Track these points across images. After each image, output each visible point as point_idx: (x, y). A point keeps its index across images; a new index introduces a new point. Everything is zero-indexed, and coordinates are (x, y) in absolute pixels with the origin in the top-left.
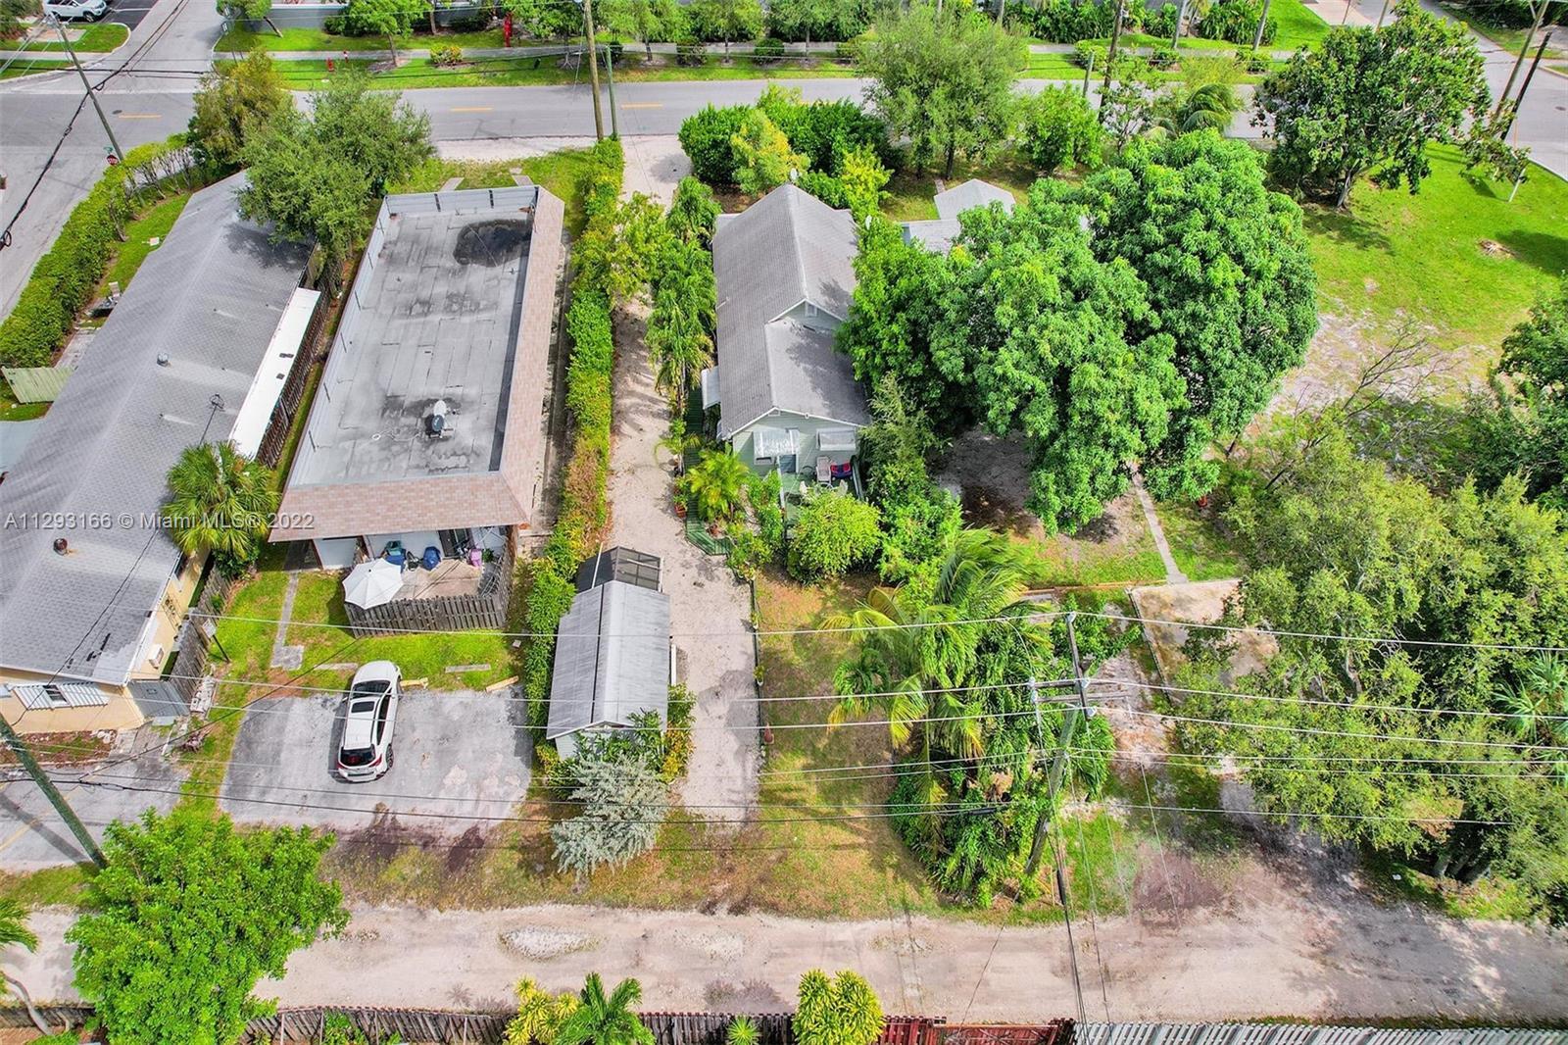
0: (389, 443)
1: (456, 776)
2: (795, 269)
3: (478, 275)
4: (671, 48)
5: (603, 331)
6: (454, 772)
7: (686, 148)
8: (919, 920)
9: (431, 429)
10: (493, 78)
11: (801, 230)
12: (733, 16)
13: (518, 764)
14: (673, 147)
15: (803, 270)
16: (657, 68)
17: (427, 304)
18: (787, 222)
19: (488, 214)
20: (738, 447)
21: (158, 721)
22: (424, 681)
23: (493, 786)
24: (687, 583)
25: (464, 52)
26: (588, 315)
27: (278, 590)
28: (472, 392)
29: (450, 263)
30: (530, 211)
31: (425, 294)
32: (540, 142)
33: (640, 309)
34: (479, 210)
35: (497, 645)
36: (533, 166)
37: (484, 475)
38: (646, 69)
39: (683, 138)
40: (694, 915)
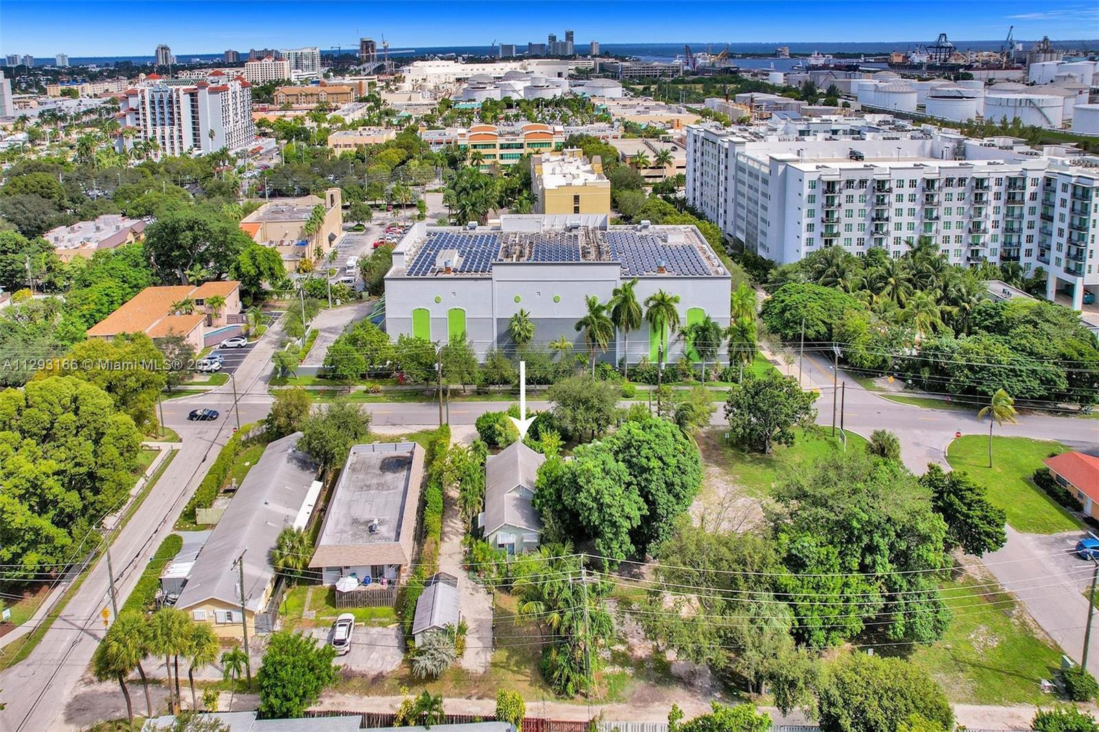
0: (354, 535)
1: (374, 655)
2: (517, 474)
3: (389, 477)
4: (474, 387)
5: (439, 498)
6: (374, 654)
7: (478, 429)
8: (548, 703)
9: (371, 530)
10: (393, 399)
11: (520, 459)
12: (502, 374)
13: (398, 652)
14: (473, 430)
15: (520, 474)
16: (467, 396)
17: (369, 487)
18: (516, 457)
19: (394, 454)
20: (491, 541)
21: (260, 634)
22: (363, 623)
23: (389, 658)
24: (468, 594)
25: (381, 387)
26: (434, 493)
27: (305, 592)
28: (387, 518)
29: (378, 472)
30: (412, 453)
31: (368, 483)
32: (414, 427)
33: (454, 493)
34: (390, 452)
35: (392, 612)
36: (411, 437)
37: (393, 543)
38: (463, 396)
39: (477, 425)
40: (463, 700)
